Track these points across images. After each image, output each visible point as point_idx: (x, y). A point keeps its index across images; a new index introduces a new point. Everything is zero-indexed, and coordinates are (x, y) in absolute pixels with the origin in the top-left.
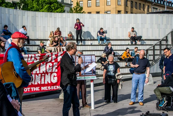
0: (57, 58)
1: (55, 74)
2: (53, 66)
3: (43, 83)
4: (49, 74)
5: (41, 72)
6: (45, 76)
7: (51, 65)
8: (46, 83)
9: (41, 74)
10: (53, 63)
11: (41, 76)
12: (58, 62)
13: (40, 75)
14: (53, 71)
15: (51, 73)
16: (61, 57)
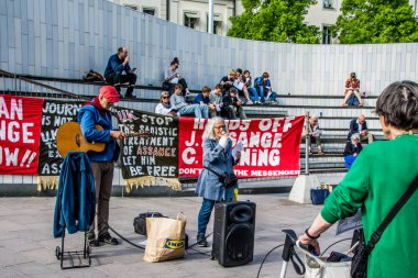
0: (282, 126)
1: (278, 152)
2: (273, 138)
3: (254, 164)
4: (266, 151)
5: (251, 146)
6: (258, 153)
7: (270, 136)
8: (260, 164)
9: (251, 149)
10: (273, 134)
11: (251, 152)
12: (284, 134)
13: (248, 151)
14: (274, 146)
15: (270, 149)
16: (290, 125)
